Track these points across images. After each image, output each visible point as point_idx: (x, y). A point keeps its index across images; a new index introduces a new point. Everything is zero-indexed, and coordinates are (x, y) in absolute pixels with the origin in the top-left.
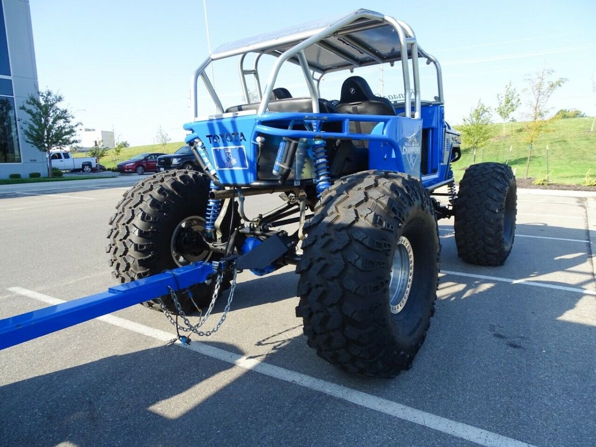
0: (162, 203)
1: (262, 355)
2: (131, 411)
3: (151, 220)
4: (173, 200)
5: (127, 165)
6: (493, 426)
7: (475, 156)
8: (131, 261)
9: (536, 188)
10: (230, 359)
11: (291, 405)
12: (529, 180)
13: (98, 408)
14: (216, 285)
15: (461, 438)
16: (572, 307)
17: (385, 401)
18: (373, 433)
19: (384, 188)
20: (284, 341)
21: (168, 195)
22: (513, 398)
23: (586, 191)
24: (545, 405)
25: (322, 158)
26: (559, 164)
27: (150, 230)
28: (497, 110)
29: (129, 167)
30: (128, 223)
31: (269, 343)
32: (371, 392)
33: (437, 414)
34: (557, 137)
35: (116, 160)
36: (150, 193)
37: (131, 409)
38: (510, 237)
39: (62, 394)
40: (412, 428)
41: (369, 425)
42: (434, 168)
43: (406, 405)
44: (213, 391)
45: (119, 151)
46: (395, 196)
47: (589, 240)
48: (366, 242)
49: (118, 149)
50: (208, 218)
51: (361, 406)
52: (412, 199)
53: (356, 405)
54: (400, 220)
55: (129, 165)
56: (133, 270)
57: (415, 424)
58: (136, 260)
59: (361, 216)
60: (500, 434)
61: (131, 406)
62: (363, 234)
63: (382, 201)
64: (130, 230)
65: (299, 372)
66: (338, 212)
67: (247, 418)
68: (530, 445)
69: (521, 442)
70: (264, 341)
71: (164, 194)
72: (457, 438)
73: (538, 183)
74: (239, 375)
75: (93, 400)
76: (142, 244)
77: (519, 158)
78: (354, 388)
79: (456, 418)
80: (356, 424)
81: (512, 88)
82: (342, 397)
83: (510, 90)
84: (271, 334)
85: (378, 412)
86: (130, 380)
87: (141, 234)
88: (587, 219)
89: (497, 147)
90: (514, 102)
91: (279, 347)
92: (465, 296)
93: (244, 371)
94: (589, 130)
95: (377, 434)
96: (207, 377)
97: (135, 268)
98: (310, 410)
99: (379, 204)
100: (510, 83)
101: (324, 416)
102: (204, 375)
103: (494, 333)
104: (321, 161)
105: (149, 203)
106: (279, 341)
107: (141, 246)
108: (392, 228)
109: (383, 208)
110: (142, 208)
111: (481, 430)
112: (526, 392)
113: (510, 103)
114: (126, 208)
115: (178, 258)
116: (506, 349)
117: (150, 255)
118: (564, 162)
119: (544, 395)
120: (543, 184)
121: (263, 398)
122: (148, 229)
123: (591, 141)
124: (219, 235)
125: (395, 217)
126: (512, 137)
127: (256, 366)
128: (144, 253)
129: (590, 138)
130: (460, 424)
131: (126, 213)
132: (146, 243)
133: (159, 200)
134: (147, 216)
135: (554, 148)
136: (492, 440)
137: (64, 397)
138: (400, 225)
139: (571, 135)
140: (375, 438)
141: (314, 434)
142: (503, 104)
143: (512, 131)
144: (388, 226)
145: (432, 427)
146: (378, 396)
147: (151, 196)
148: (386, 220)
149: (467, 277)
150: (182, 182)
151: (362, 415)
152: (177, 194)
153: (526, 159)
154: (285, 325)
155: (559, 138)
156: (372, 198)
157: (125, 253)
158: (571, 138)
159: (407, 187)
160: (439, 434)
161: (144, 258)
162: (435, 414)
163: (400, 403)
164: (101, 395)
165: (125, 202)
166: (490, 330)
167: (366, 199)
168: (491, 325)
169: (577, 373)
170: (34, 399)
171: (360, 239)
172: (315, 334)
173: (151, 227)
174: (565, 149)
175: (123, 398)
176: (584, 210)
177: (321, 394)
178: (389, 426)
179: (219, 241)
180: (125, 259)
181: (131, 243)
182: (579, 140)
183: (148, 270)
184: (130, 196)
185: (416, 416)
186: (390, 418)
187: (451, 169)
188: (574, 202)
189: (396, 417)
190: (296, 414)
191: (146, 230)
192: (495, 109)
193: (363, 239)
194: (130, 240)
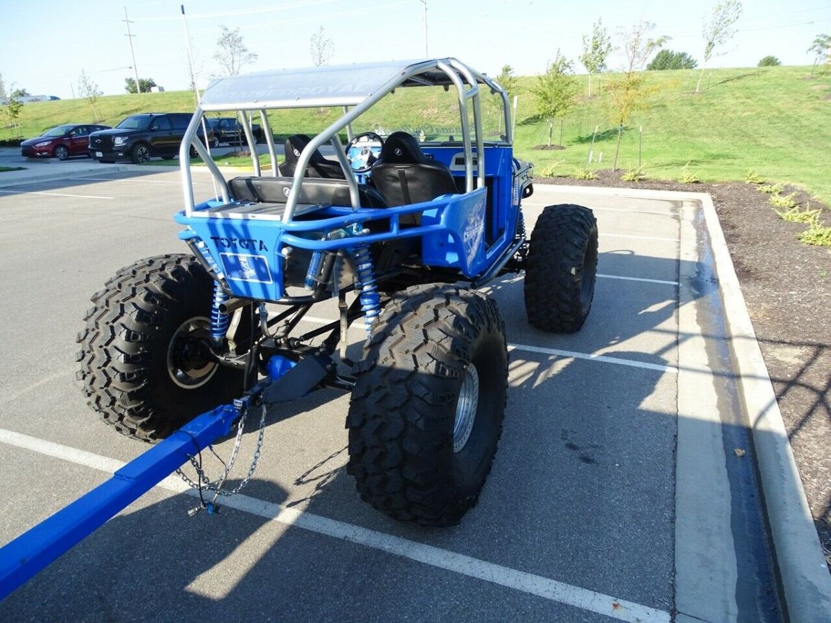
0: (151, 313)
1: (305, 499)
2: (157, 604)
3: (140, 338)
4: (166, 308)
5: (38, 145)
6: (562, 574)
7: (551, 129)
8: (117, 395)
9: (625, 187)
10: (264, 511)
11: (346, 573)
12: (617, 174)
13: (113, 605)
14: (240, 424)
15: (530, 593)
16: (650, 391)
17: (451, 554)
18: (440, 599)
19: (446, 323)
20: (329, 475)
21: (158, 302)
22: (582, 534)
23: (682, 190)
24: (613, 540)
25: (366, 262)
26: (656, 141)
27: (139, 353)
28: (581, 59)
29: (43, 149)
30: (107, 344)
31: (311, 480)
32: (435, 543)
33: (506, 565)
34: (654, 100)
35: (13, 126)
36: (132, 300)
37: (156, 600)
38: (589, 295)
39: (59, 590)
40: (480, 586)
41: (435, 589)
42: (500, 227)
43: (473, 556)
44: (251, 562)
45: (16, 112)
46: (459, 333)
47: (677, 280)
48: (428, 398)
49: (15, 109)
50: (214, 324)
51: (424, 563)
52: (478, 329)
53: (419, 563)
54: (464, 362)
55: (42, 144)
56: (121, 404)
57: (483, 581)
58: (125, 394)
59: (421, 365)
60: (568, 583)
61: (155, 596)
62: (424, 389)
63: (444, 345)
64: (111, 355)
65: (350, 522)
66: (393, 358)
67: (298, 596)
68: (596, 593)
69: (587, 590)
70: (303, 476)
71: (153, 302)
72: (526, 593)
73: (628, 179)
74: (280, 535)
75: (103, 594)
76: (131, 372)
77: (607, 130)
78: (415, 540)
79: (525, 569)
80: (421, 589)
81: (601, 28)
82: (402, 554)
83: (599, 29)
84: (310, 466)
85: (444, 570)
86: (144, 557)
87: (128, 359)
88: (680, 242)
89: (581, 112)
90: (604, 48)
91: (325, 484)
92: (536, 385)
93: (285, 527)
94: (694, 91)
95: (444, 599)
96: (241, 541)
97: (124, 402)
98: (369, 577)
99: (440, 347)
100: (600, 20)
101: (386, 583)
102: (236, 540)
103: (566, 441)
104: (365, 266)
105: (134, 317)
106: (322, 476)
107: (130, 375)
108: (456, 374)
109: (445, 352)
110: (124, 322)
111: (549, 580)
112: (595, 525)
113: (598, 50)
114: (100, 322)
115: (175, 373)
116: (578, 465)
117: (143, 385)
118: (660, 138)
119: (613, 527)
120: (633, 180)
121: (313, 565)
122: (137, 352)
123: (696, 106)
124: (232, 346)
125: (459, 361)
126: (599, 98)
127: (298, 519)
128: (135, 382)
129: (694, 102)
130: (529, 575)
131: (101, 330)
132: (136, 371)
133: (148, 310)
134: (134, 335)
135: (650, 117)
136: (560, 591)
137: (63, 594)
138: (465, 367)
139: (671, 98)
140: (442, 606)
141: (376, 609)
142: (590, 51)
143: (599, 88)
144: (452, 373)
145: (500, 583)
146: (442, 547)
147: (134, 304)
148: (449, 367)
149: (538, 353)
150: (175, 280)
151: (426, 576)
152: (170, 297)
153: (615, 132)
154: (326, 451)
155: (657, 101)
156: (432, 340)
157: (107, 385)
158: (672, 102)
159: (471, 317)
160: (508, 591)
161: (135, 389)
162: (503, 566)
163: (467, 554)
164: (112, 585)
165: (98, 313)
166: (562, 438)
167: (426, 342)
168: (563, 430)
169: (647, 492)
170: (24, 602)
171: (422, 396)
172: (366, 474)
173: (141, 349)
174: (664, 118)
175: (141, 586)
176: (677, 225)
177: (379, 552)
178: (456, 587)
179: (233, 354)
180: (107, 391)
181: (116, 372)
182: (682, 105)
183: (141, 403)
184: (104, 304)
185: (483, 570)
186: (456, 576)
187: (522, 211)
188: (666, 209)
189: (462, 574)
190: (354, 583)
191: (135, 354)
192: (580, 57)
193: (425, 395)
194: (113, 368)
